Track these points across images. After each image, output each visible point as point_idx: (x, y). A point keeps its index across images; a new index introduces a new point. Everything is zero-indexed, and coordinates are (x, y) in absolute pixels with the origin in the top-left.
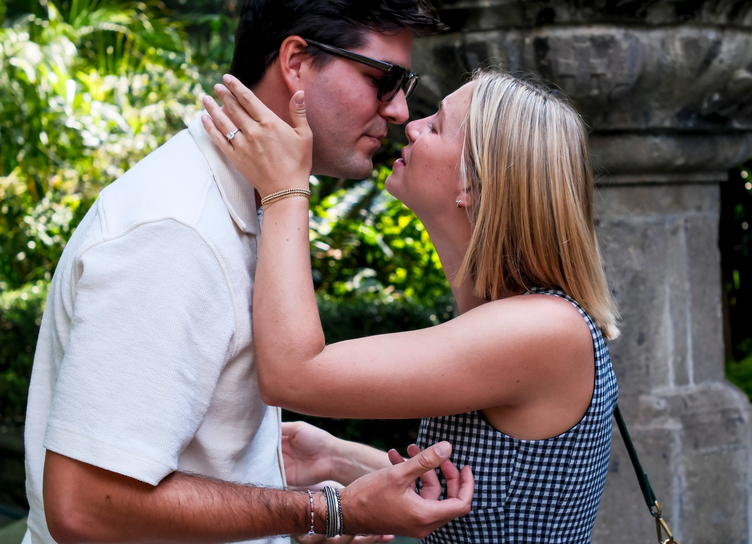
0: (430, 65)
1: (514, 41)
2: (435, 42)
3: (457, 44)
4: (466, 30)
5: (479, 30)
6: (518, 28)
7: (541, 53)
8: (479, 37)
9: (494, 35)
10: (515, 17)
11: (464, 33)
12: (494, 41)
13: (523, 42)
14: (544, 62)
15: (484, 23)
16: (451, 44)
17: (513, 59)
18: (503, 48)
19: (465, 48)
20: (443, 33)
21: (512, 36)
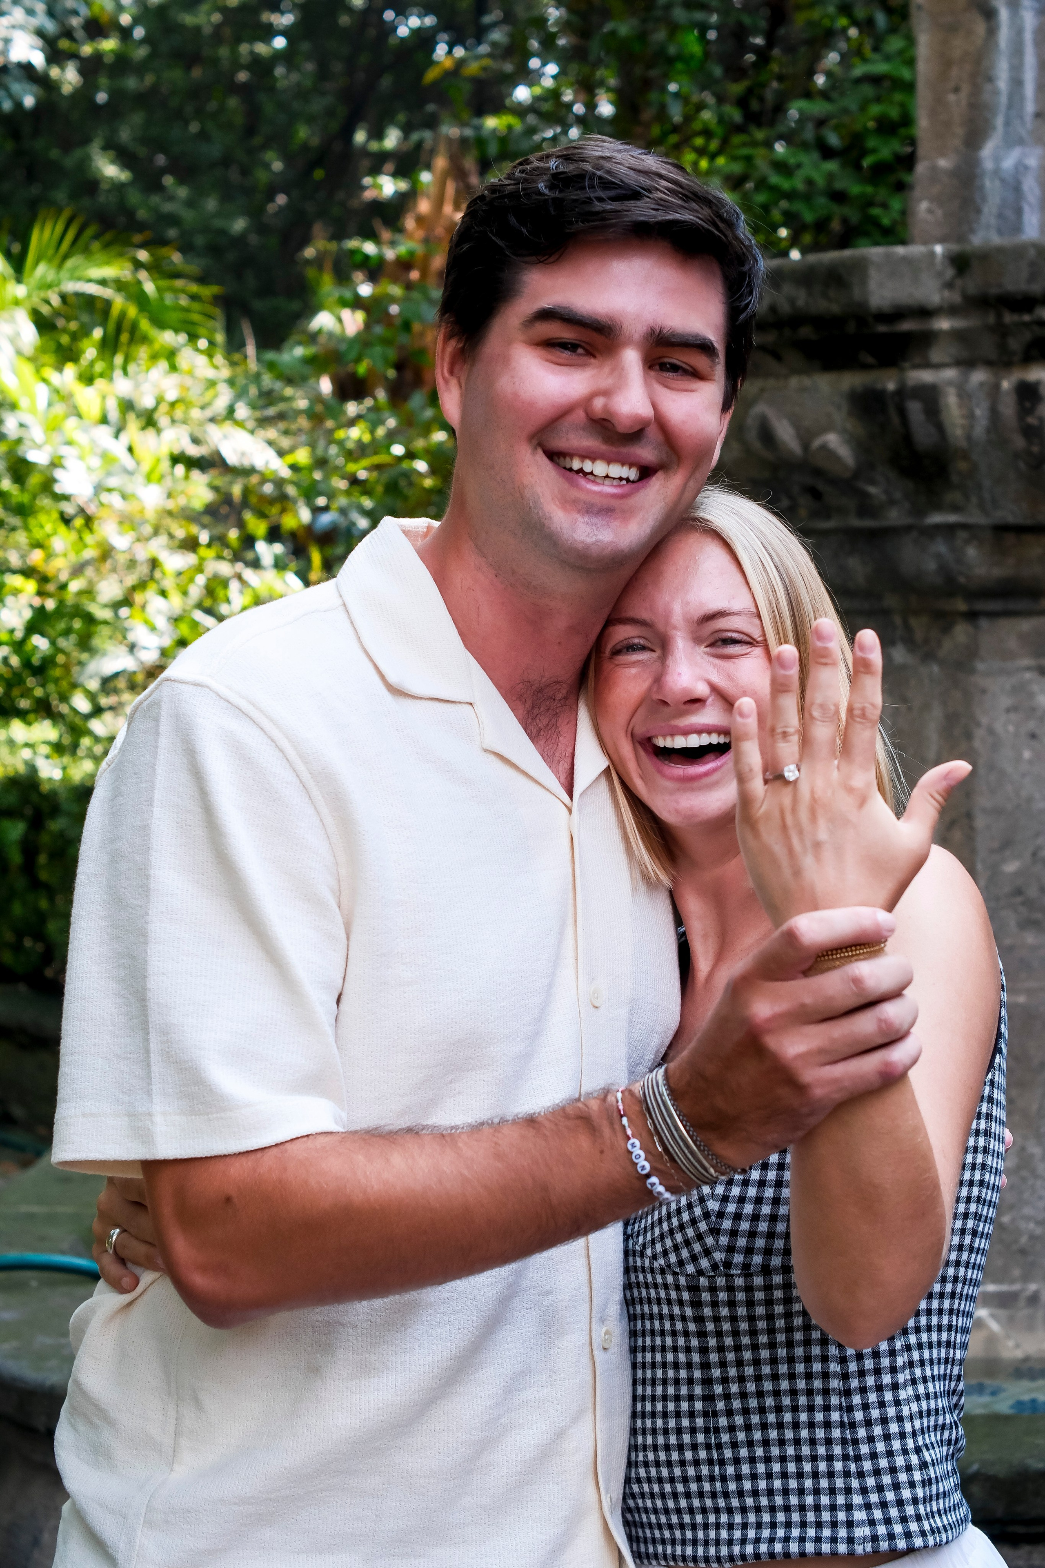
0: (840, 416)
1: (982, 384)
2: (851, 380)
3: (891, 386)
4: (907, 365)
5: (927, 365)
6: (989, 363)
7: (1028, 404)
8: (926, 376)
9: (950, 373)
10: (988, 346)
11: (902, 370)
12: (950, 383)
13: (997, 387)
14: (1031, 420)
15: (936, 355)
16: (879, 386)
17: (978, 412)
18: (964, 394)
19: (902, 393)
20: (865, 367)
21: (979, 376)
